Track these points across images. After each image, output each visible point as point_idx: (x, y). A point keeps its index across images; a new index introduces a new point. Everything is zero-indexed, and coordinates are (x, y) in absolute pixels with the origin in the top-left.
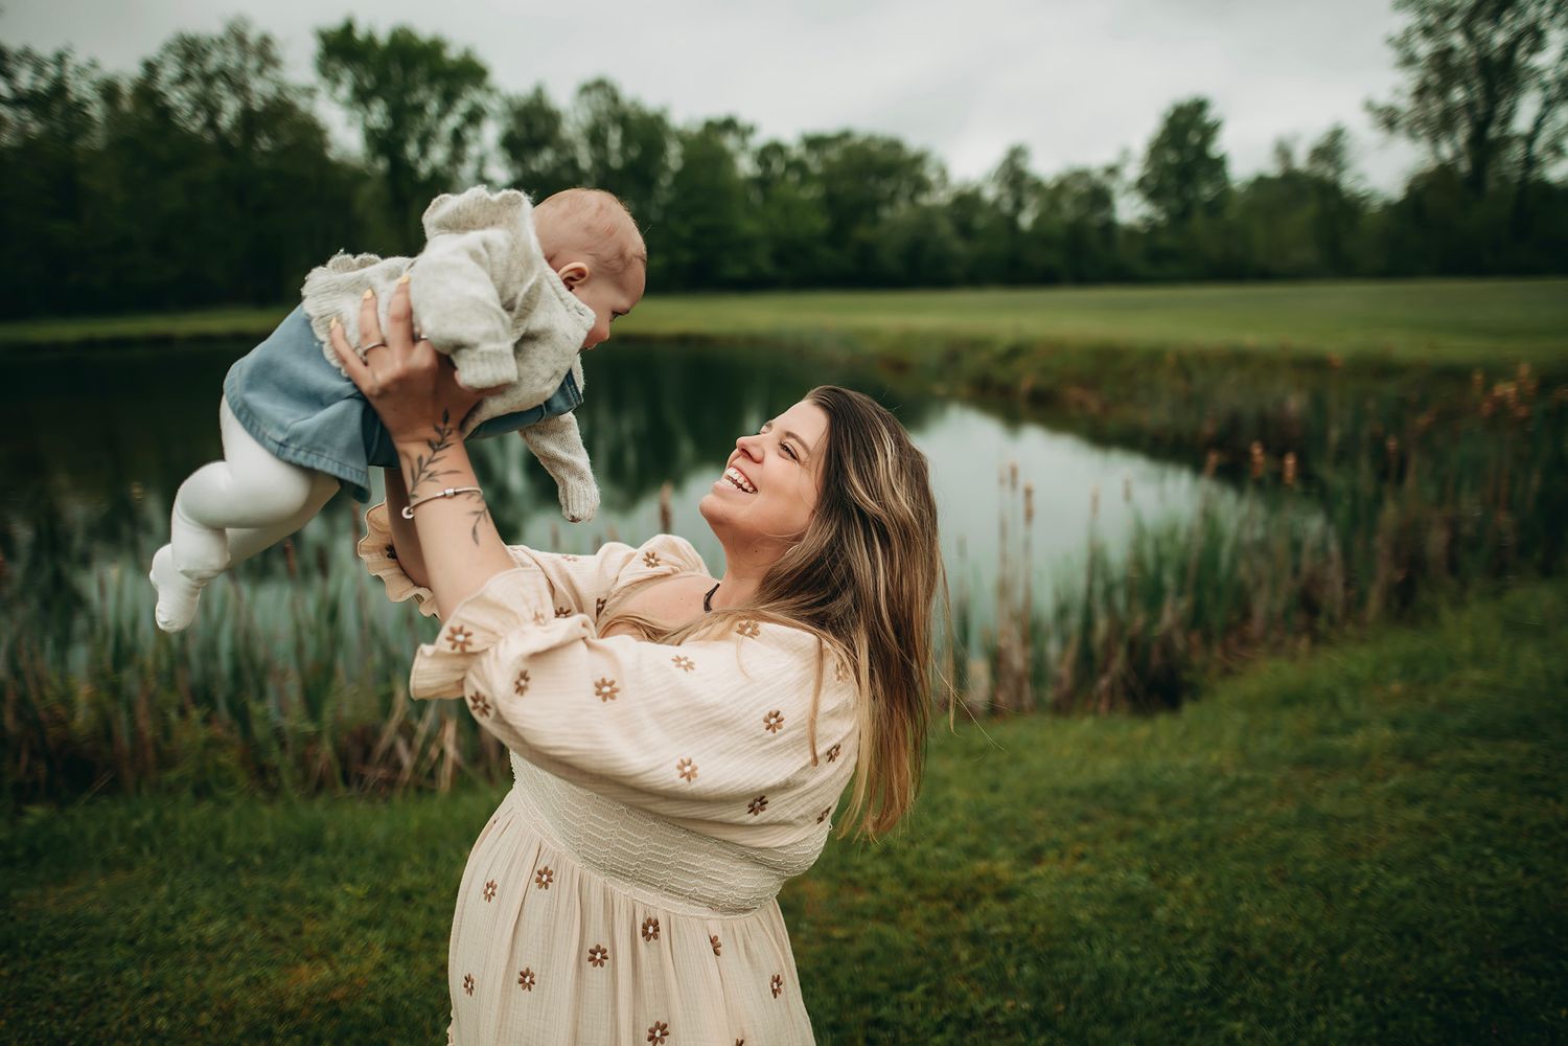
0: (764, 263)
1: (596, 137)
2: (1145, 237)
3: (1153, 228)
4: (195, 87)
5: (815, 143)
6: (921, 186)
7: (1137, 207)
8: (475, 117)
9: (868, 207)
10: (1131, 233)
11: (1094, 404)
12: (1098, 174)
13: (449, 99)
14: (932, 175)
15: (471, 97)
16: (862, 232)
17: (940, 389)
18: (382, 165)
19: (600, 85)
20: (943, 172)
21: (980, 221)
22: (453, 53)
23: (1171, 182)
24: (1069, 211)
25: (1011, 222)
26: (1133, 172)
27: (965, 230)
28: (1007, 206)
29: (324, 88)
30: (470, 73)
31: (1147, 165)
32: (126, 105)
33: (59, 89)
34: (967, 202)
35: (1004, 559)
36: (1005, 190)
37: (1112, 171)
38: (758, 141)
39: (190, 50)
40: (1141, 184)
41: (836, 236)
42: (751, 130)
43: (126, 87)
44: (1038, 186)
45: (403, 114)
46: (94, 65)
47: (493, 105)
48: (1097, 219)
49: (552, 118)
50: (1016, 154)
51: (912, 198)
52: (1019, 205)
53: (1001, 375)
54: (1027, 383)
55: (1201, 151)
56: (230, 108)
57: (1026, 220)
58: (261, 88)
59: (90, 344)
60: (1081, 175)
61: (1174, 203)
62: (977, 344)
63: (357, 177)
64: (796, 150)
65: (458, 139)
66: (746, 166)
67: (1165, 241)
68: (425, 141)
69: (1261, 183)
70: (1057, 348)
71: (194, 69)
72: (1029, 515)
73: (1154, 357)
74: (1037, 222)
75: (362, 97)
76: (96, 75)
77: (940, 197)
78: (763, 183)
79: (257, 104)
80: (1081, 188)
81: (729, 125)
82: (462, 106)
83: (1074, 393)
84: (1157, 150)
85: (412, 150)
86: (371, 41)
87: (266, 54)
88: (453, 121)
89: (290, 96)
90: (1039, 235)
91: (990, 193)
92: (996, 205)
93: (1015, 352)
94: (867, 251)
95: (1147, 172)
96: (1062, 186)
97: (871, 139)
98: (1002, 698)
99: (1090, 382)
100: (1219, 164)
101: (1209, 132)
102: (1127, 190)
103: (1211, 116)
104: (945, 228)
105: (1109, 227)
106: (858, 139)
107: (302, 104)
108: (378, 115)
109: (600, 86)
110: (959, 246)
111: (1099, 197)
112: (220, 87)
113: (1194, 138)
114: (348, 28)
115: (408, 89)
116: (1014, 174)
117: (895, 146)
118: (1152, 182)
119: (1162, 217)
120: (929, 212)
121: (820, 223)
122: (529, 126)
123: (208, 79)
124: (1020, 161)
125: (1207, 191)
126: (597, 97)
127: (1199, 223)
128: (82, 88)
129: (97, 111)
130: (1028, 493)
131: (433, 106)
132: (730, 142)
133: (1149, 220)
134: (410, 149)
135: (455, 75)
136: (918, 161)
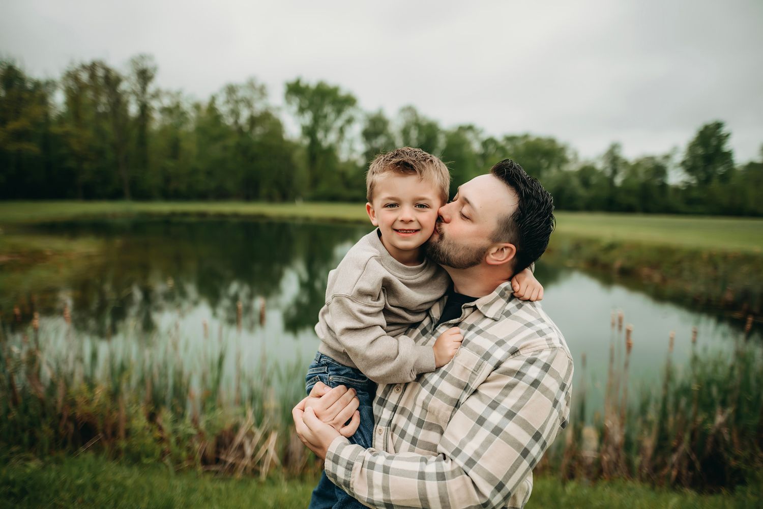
1: (405, 132)
2: (685, 192)
3: (689, 187)
4: (231, 106)
5: (511, 139)
6: (564, 161)
7: (680, 176)
8: (350, 121)
9: (536, 171)
10: (676, 190)
11: (657, 277)
12: (659, 160)
13: (339, 112)
14: (569, 155)
15: (349, 112)
17: (570, 263)
18: (306, 142)
20: (576, 155)
21: (594, 180)
22: (343, 93)
23: (700, 163)
24: (642, 176)
25: (611, 181)
26: (679, 158)
27: (586, 183)
28: (608, 172)
29: (285, 107)
30: (349, 101)
31: (687, 155)
32: (202, 114)
33: (178, 106)
34: (586, 173)
35: (611, 373)
36: (608, 165)
37: (667, 157)
38: (485, 136)
40: (683, 164)
42: (482, 131)
44: (626, 163)
45: (318, 119)
47: (359, 116)
48: (657, 182)
49: (386, 123)
50: (614, 148)
51: (559, 167)
52: (615, 172)
53: (604, 258)
54: (618, 264)
55: (718, 148)
56: (245, 114)
57: (618, 180)
58: (259, 107)
59: (173, 214)
60: (650, 159)
61: (702, 175)
62: (590, 241)
63: (295, 146)
64: (501, 142)
65: (341, 131)
66: (476, 147)
67: (695, 194)
68: (327, 130)
69: (752, 166)
70: (636, 246)
71: (232, 98)
72: (629, 346)
73: (694, 255)
74: (625, 182)
75: (302, 110)
77: (573, 167)
78: (484, 156)
79: (256, 114)
80: (650, 165)
81: (470, 128)
82: (345, 116)
83: (645, 271)
84: (692, 147)
86: (307, 88)
87: (262, 91)
88: (339, 123)
90: (626, 189)
91: (600, 166)
92: (602, 172)
93: (612, 247)
95: (688, 158)
96: (638, 164)
97: (539, 140)
98: (606, 458)
99: (655, 266)
100: (728, 156)
101: (722, 139)
102: (676, 167)
103: (724, 130)
104: (575, 182)
105: (664, 186)
106: (532, 139)
107: (275, 114)
108: (308, 119)
109: (410, 109)
110: (582, 192)
111: (659, 170)
112: (242, 105)
113: (714, 142)
114: (298, 82)
115: (322, 107)
116: (613, 158)
117: (552, 141)
118: (689, 164)
119: (693, 181)
120: (567, 176)
122: (375, 126)
123: (237, 102)
124: (616, 150)
125: (721, 170)
126: (407, 114)
127: (715, 185)
128: (186, 106)
129: (192, 114)
130: (628, 332)
131: (332, 116)
132: (469, 136)
133: (686, 183)
134: (320, 135)
135: (343, 102)
136: (562, 149)
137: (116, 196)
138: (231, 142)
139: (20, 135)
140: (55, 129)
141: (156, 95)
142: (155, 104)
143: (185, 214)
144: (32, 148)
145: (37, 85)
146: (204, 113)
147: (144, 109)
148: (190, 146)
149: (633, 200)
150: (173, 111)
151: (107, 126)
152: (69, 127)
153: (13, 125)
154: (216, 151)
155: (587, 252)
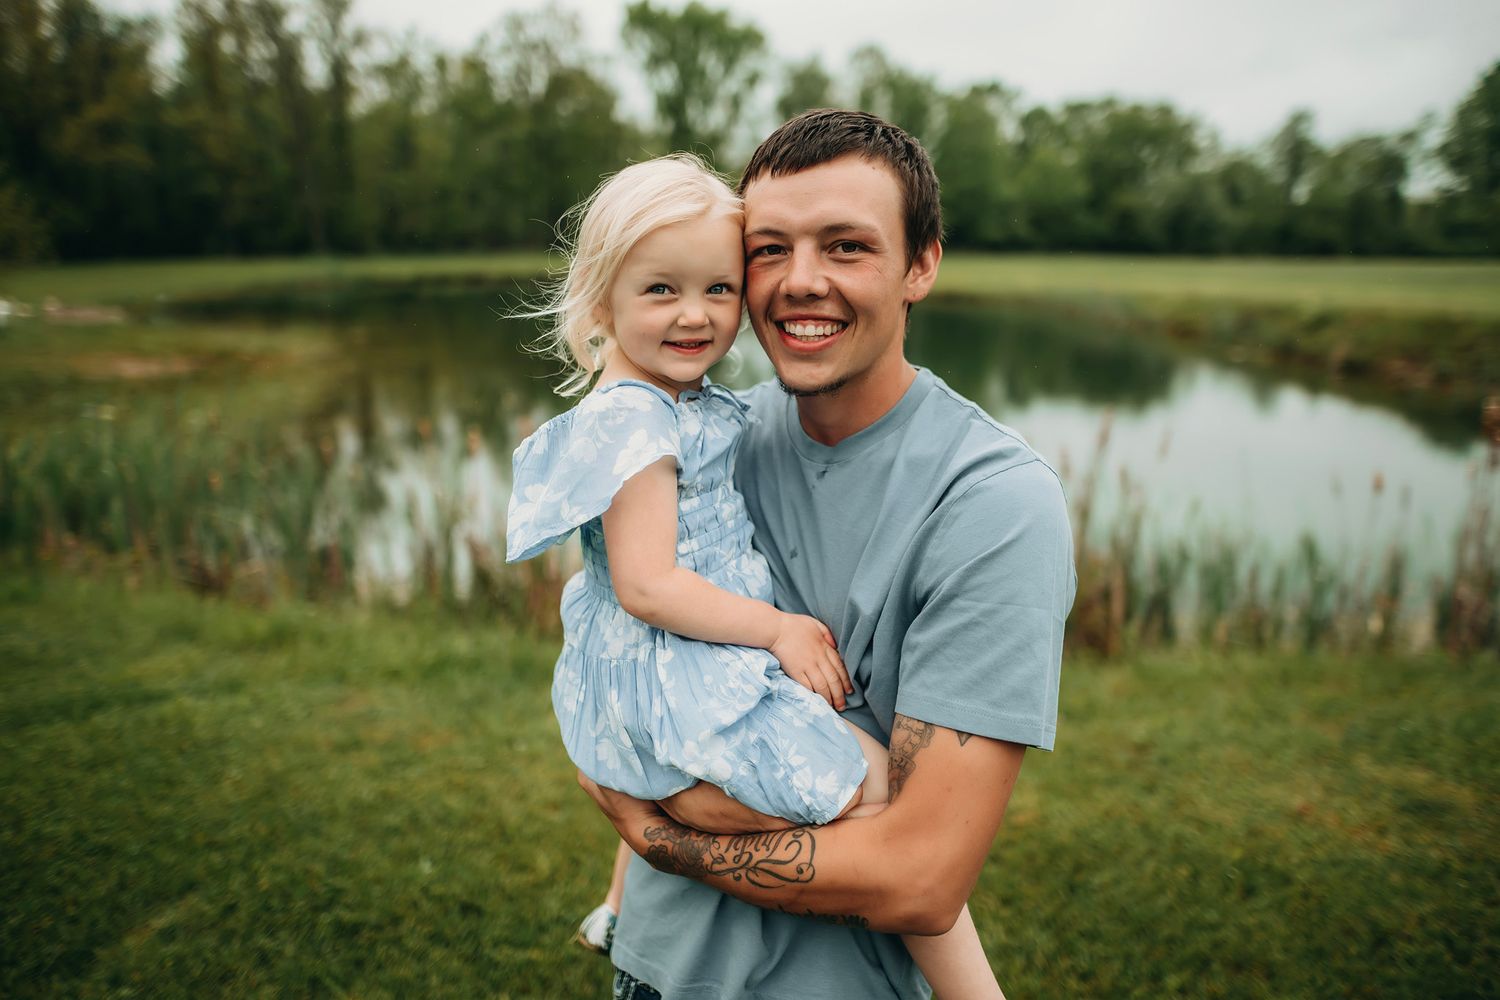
0: (1020, 227)
1: (865, 101)
2: (1443, 211)
3: (1453, 200)
5: (1077, 110)
6: (1188, 152)
8: (753, 80)
9: (1131, 174)
10: (1425, 208)
11: (1421, 379)
12: (1391, 143)
13: (730, 62)
14: (1201, 140)
15: (748, 62)
16: (1124, 200)
18: (666, 128)
19: (871, 52)
20: (1214, 137)
21: (1252, 191)
22: (737, 22)
23: (1479, 148)
24: (1352, 181)
25: (1284, 194)
26: (1434, 138)
27: (1234, 196)
28: (1279, 177)
30: (750, 40)
31: (1453, 130)
33: (404, 62)
34: (1236, 177)
36: (1282, 158)
37: (1410, 137)
38: (1025, 105)
40: (1444, 151)
41: (1096, 203)
42: (1018, 94)
43: (456, 59)
44: (1318, 154)
45: (691, 78)
47: (771, 69)
48: (1382, 191)
49: (823, 83)
50: (1299, 119)
51: (1179, 164)
52: (1294, 175)
53: (1306, 343)
54: (1338, 353)
56: (538, 85)
57: (1302, 192)
58: (567, 57)
59: (418, 282)
60: (1372, 142)
61: (1482, 172)
62: (1276, 312)
64: (1059, 116)
65: (736, 103)
66: (1009, 130)
67: (1465, 214)
68: (708, 100)
70: (1376, 318)
74: (1315, 194)
75: (655, 62)
77: (1208, 165)
78: (1023, 149)
80: (1370, 156)
81: (994, 89)
82: (742, 70)
83: (1395, 366)
84: (1465, 113)
86: (663, 14)
87: (574, 27)
88: (732, 86)
90: (1318, 207)
91: (1266, 160)
93: (1323, 321)
94: (1127, 219)
95: (1453, 137)
96: (1347, 153)
97: (1137, 110)
99: (1416, 356)
102: (1426, 158)
104: (1215, 196)
105: (1396, 201)
106: (1123, 108)
107: (597, 71)
108: (668, 80)
109: (871, 54)
110: (1228, 214)
114: (645, 3)
115: (694, 54)
116: (1296, 149)
117: (1165, 111)
118: (1457, 149)
119: (1463, 186)
120: (1198, 184)
121: (1080, 188)
122: (804, 89)
123: (527, 49)
124: (1303, 127)
126: (868, 63)
128: (422, 62)
129: (430, 80)
131: (716, 72)
132: (993, 105)
133: (1447, 191)
134: (692, 112)
135: (738, 42)
136: (1188, 127)
137: (298, 247)
138: (520, 130)
139: (109, 132)
140: (174, 118)
141: (360, 39)
142: (358, 59)
143: (443, 281)
144: (132, 155)
145: (125, 26)
146: (455, 75)
147: (339, 69)
148: (434, 145)
149: (1330, 231)
150: (395, 71)
151: (269, 107)
152: (200, 113)
153: (95, 113)
154: (485, 151)
155: (1273, 331)
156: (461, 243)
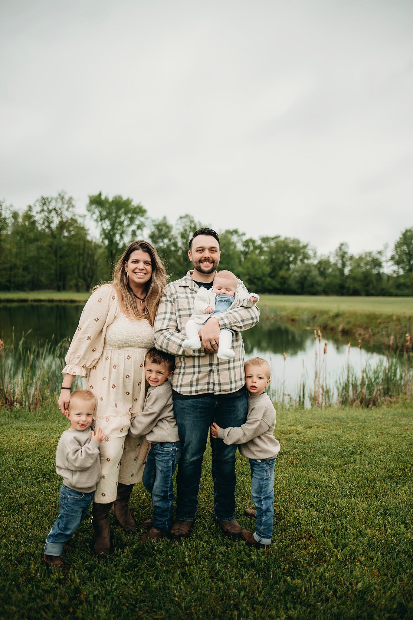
1: (184, 234)
2: (395, 279)
3: (398, 275)
5: (265, 240)
6: (306, 257)
8: (141, 226)
9: (286, 264)
10: (389, 277)
11: (366, 334)
12: (375, 255)
13: (132, 219)
14: (311, 253)
15: (140, 219)
16: (282, 273)
18: (106, 243)
19: (187, 216)
20: (314, 252)
21: (329, 270)
22: (135, 204)
23: (405, 258)
24: (364, 268)
25: (341, 271)
26: (390, 252)
27: (322, 274)
28: (339, 265)
29: (88, 214)
30: (140, 211)
31: (395, 250)
32: (20, 220)
34: (323, 265)
36: (339, 259)
37: (380, 253)
38: (246, 238)
39: (45, 201)
40: (392, 258)
41: (272, 275)
42: (244, 234)
43: (21, 214)
44: (351, 258)
45: (115, 225)
46: (11, 206)
47: (148, 223)
48: (375, 272)
49: (169, 228)
50: (342, 245)
51: (302, 260)
52: (344, 265)
53: (331, 324)
56: (56, 222)
57: (347, 271)
58: (67, 215)
60: (369, 254)
61: (406, 266)
62: (322, 313)
63: (97, 247)
64: (259, 242)
66: (239, 247)
67: (402, 280)
68: (123, 234)
70: (354, 314)
71: (45, 208)
72: (325, 351)
74: (351, 271)
76: (12, 209)
77: (313, 261)
78: (245, 253)
79: (64, 220)
80: (368, 259)
81: (235, 232)
82: (137, 223)
83: (358, 330)
85: (117, 237)
86: (107, 200)
87: (70, 203)
88: (133, 228)
89: (77, 217)
90: (353, 277)
91: (333, 260)
92: (336, 264)
93: (337, 315)
94: (284, 280)
95: (395, 253)
96: (361, 258)
97: (286, 239)
102: (387, 260)
104: (315, 272)
105: (379, 274)
106: (282, 239)
107: (80, 220)
108: (107, 225)
110: (320, 279)
111: (377, 263)
112: (53, 213)
115: (119, 217)
116: (341, 253)
117: (297, 242)
118: (396, 257)
119: (400, 271)
120: (308, 266)
121: (267, 269)
122: (160, 230)
123: (50, 211)
124: (344, 248)
126: (185, 220)
128: (6, 214)
129: (10, 221)
131: (126, 223)
132: (234, 238)
133: (396, 272)
136: (305, 247)
149: (357, 286)
155: (320, 320)
156: (20, 288)
